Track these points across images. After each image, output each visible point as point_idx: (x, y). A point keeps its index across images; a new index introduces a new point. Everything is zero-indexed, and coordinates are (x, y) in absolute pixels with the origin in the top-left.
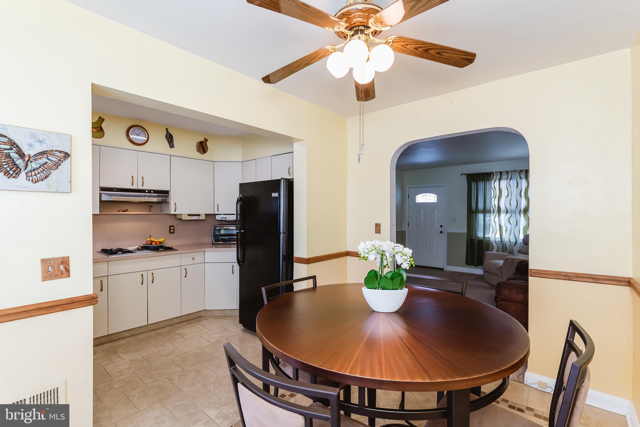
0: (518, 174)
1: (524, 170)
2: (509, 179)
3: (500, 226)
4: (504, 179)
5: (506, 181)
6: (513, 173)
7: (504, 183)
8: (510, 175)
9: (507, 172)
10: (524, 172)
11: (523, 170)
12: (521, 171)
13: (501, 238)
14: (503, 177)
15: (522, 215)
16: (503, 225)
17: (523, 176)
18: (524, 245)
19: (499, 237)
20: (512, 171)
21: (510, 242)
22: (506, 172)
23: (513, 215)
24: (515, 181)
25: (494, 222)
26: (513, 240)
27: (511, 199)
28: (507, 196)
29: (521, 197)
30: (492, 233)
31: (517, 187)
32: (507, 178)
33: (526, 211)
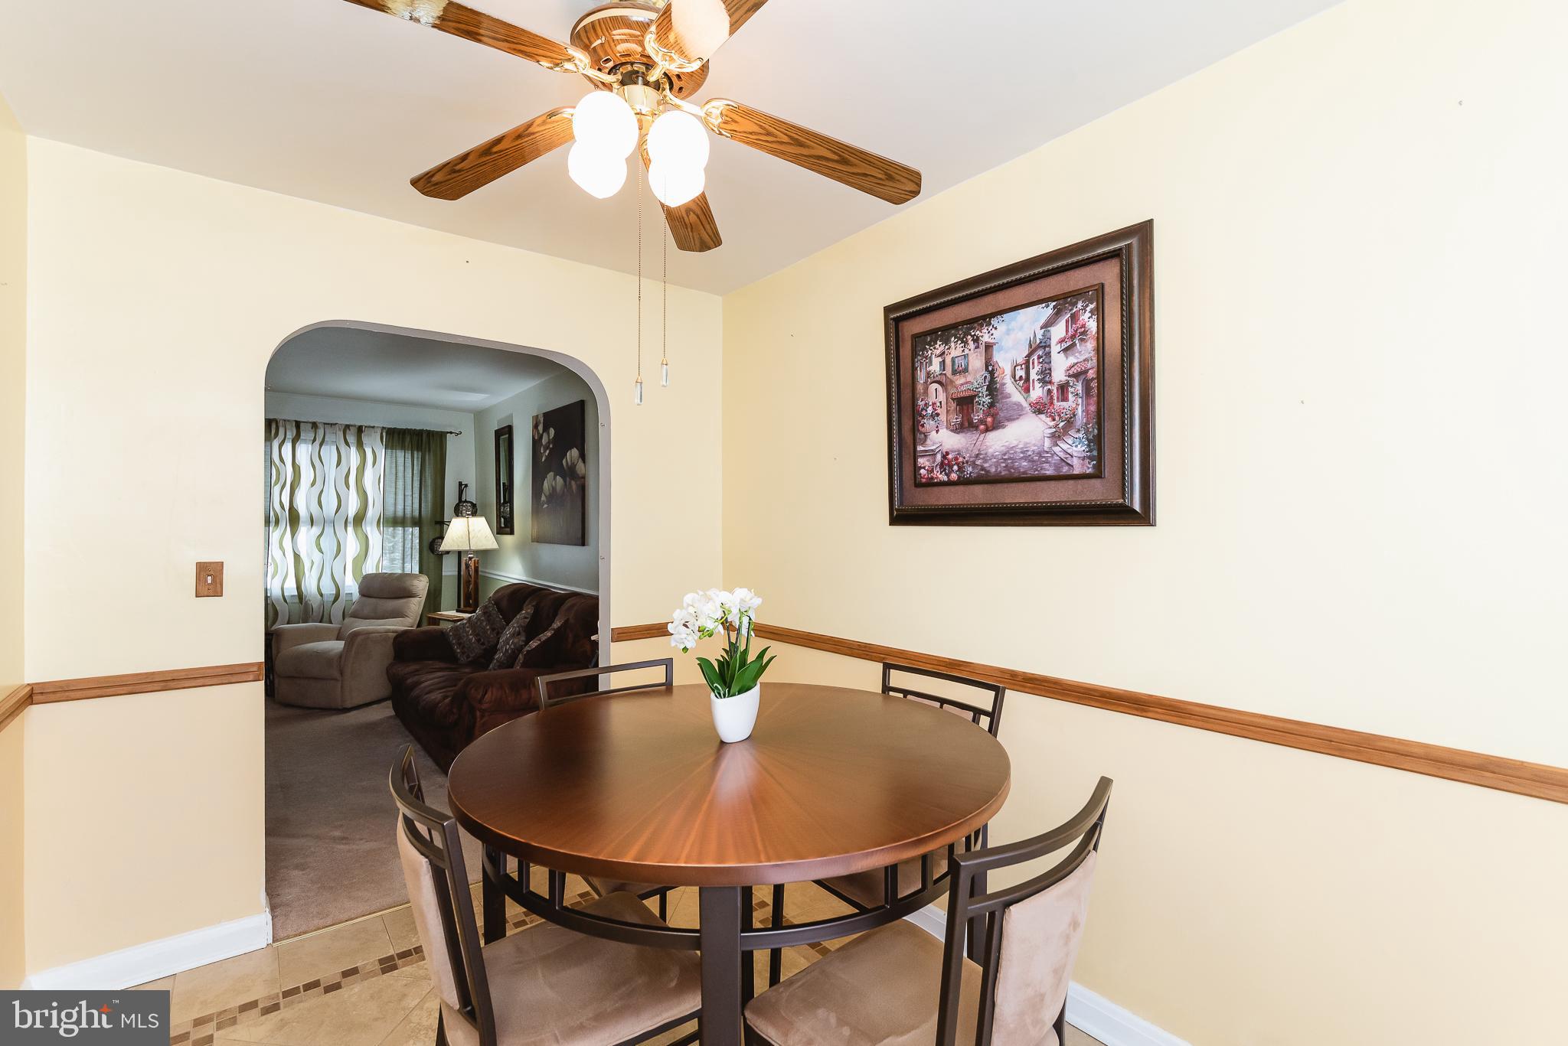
0: (341, 434)
1: (355, 426)
2: (317, 443)
3: (297, 557)
4: (305, 441)
5: (310, 446)
6: (329, 430)
7: (304, 451)
8: (321, 432)
9: (315, 426)
10: (353, 430)
11: (352, 426)
12: (347, 427)
13: (299, 588)
14: (303, 436)
15: (350, 529)
16: (303, 556)
17: (351, 439)
18: (364, 598)
19: (294, 586)
20: (325, 424)
21: (321, 595)
22: (310, 425)
23: (329, 530)
24: (334, 448)
25: (281, 547)
26: (328, 589)
27: (322, 490)
28: (313, 484)
29: (348, 487)
30: (272, 578)
31: (339, 463)
32: (314, 440)
33: (359, 519)
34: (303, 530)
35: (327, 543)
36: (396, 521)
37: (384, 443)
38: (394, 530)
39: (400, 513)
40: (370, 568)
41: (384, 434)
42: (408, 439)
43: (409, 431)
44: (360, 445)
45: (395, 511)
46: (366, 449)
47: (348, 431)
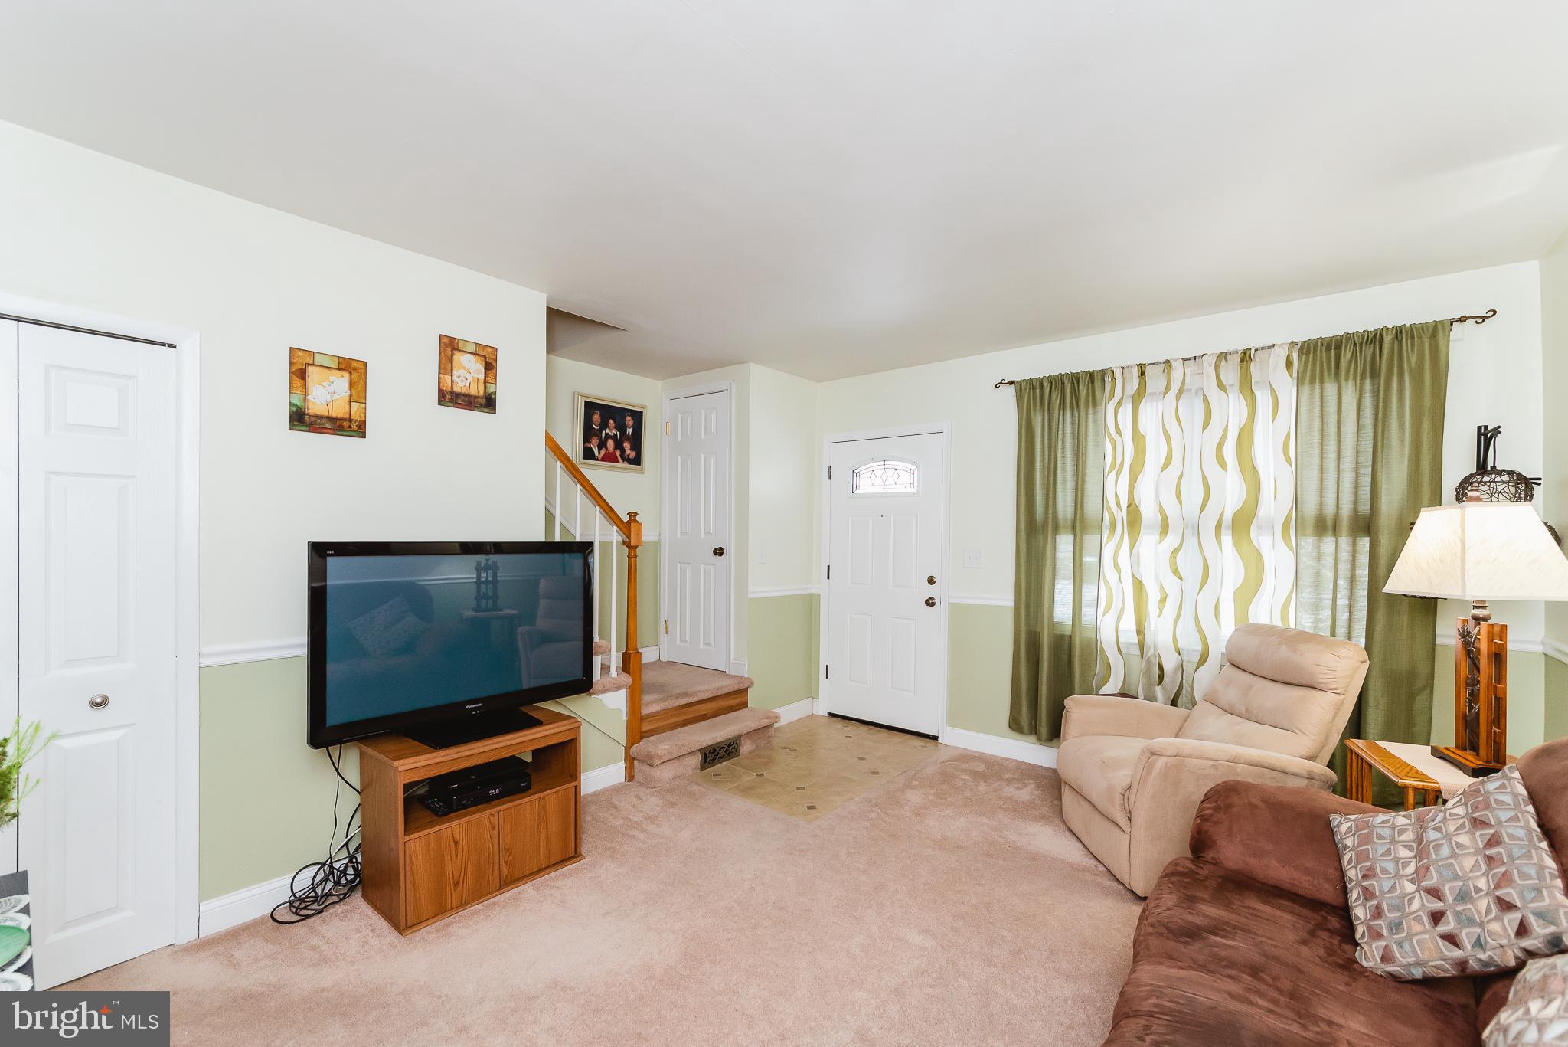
0: (1212, 371)
1: (1237, 351)
2: (1172, 395)
3: (1138, 584)
4: (1153, 394)
5: (1161, 402)
6: (1191, 367)
7: (1152, 411)
8: (1177, 377)
9: (1168, 366)
10: (1234, 360)
11: (1232, 352)
12: (1224, 356)
13: (1140, 632)
14: (1150, 388)
15: (1227, 540)
16: (1148, 580)
17: (1230, 377)
19: (1134, 627)
20: (1184, 359)
21: (1179, 651)
22: (1161, 367)
23: (1192, 541)
24: (1199, 400)
25: (1117, 567)
26: (1191, 644)
27: (1182, 474)
28: (1166, 465)
29: (1223, 464)
30: (1104, 615)
31: (1207, 421)
32: (1167, 389)
33: (1242, 522)
34: (1148, 540)
35: (1188, 561)
36: (1324, 526)
37: (1295, 375)
38: (1320, 541)
39: (1330, 510)
40: (1263, 613)
41: (1295, 356)
42: (1347, 355)
43: (1349, 337)
44: (1246, 385)
45: (1321, 504)
46: (1258, 394)
47: (1223, 362)
